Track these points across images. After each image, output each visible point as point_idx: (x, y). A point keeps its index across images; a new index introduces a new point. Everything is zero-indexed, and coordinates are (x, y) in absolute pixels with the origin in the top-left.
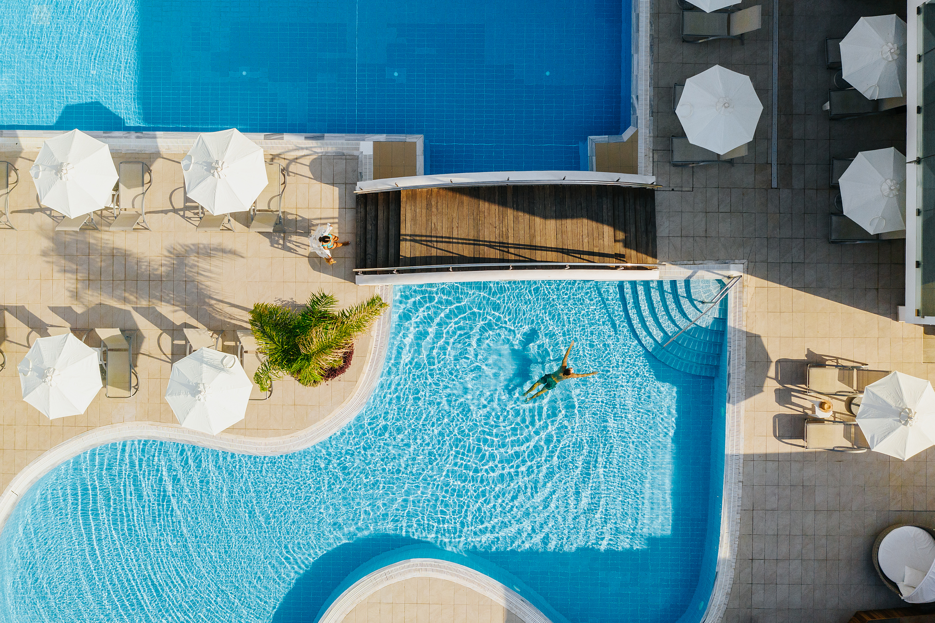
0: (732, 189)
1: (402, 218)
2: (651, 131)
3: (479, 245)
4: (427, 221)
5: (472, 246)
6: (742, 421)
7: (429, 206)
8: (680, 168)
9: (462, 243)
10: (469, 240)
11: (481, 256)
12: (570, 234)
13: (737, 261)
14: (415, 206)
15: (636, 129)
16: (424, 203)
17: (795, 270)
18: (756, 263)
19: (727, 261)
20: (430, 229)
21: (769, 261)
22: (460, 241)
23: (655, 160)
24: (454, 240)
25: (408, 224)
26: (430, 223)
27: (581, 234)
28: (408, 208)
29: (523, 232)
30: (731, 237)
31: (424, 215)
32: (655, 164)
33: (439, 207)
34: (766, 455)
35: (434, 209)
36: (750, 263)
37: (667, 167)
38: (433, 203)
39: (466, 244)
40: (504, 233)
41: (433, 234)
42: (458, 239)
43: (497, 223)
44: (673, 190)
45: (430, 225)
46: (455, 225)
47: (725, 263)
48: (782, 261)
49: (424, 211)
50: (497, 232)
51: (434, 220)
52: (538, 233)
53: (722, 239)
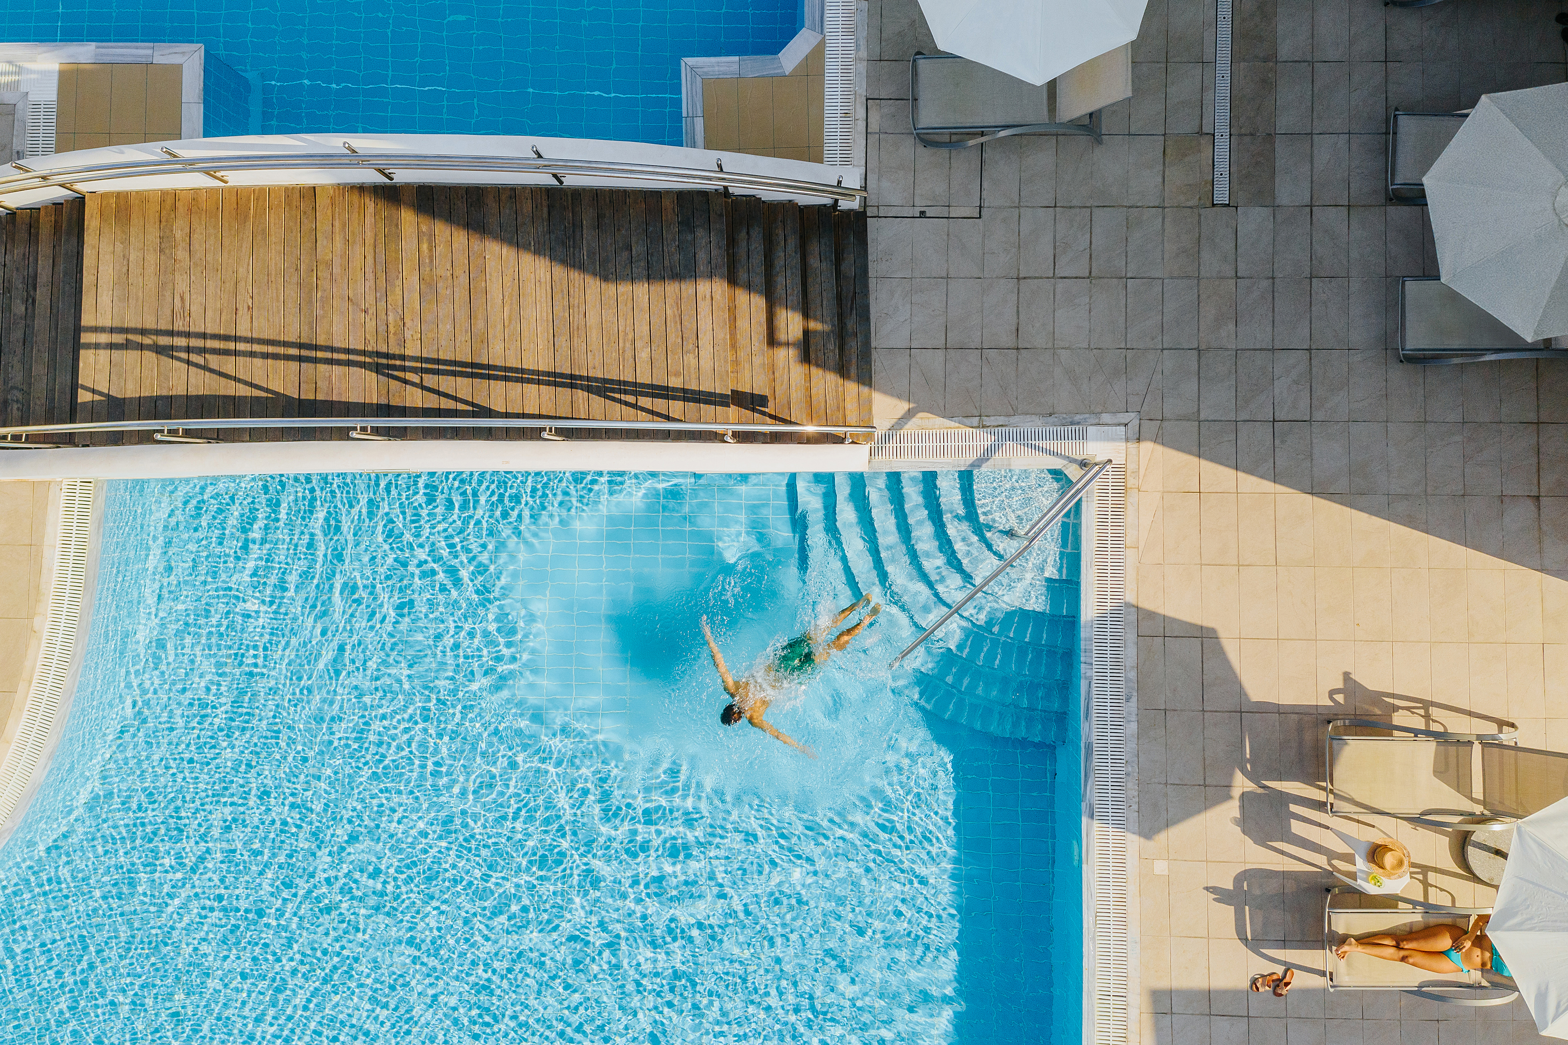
0: (1094, 210)
1: (88, 278)
2: (863, 43)
3: (315, 361)
4: (161, 287)
5: (294, 365)
6: (1132, 889)
7: (165, 243)
8: (944, 152)
9: (266, 356)
10: (286, 344)
11: (320, 397)
12: (594, 335)
13: (1106, 418)
14: (126, 242)
15: (820, 37)
16: (153, 235)
17: (1283, 442)
18: (1165, 424)
19: (1077, 418)
20: (169, 313)
21: (1202, 417)
22: (256, 348)
23: (874, 127)
24: (241, 346)
25: (105, 299)
26: (168, 294)
27: (630, 336)
28: (106, 248)
29: (449, 327)
30: (1089, 348)
31: (151, 270)
32: (872, 139)
33: (196, 245)
34: (1209, 995)
35: (181, 254)
36: (1145, 423)
37: (908, 148)
38: (179, 234)
39: (276, 357)
40: (392, 329)
41: (179, 326)
42: (251, 340)
43: (371, 299)
44: (923, 214)
45: (171, 300)
46: (244, 301)
47: (1072, 423)
48: (1243, 416)
49: (152, 258)
50: (371, 325)
51: (182, 285)
52: (495, 332)
53: (1064, 355)
